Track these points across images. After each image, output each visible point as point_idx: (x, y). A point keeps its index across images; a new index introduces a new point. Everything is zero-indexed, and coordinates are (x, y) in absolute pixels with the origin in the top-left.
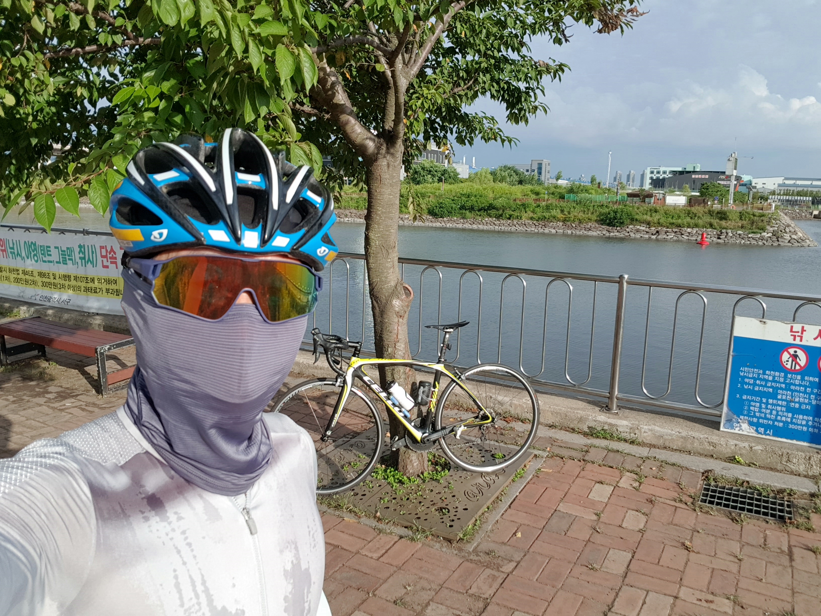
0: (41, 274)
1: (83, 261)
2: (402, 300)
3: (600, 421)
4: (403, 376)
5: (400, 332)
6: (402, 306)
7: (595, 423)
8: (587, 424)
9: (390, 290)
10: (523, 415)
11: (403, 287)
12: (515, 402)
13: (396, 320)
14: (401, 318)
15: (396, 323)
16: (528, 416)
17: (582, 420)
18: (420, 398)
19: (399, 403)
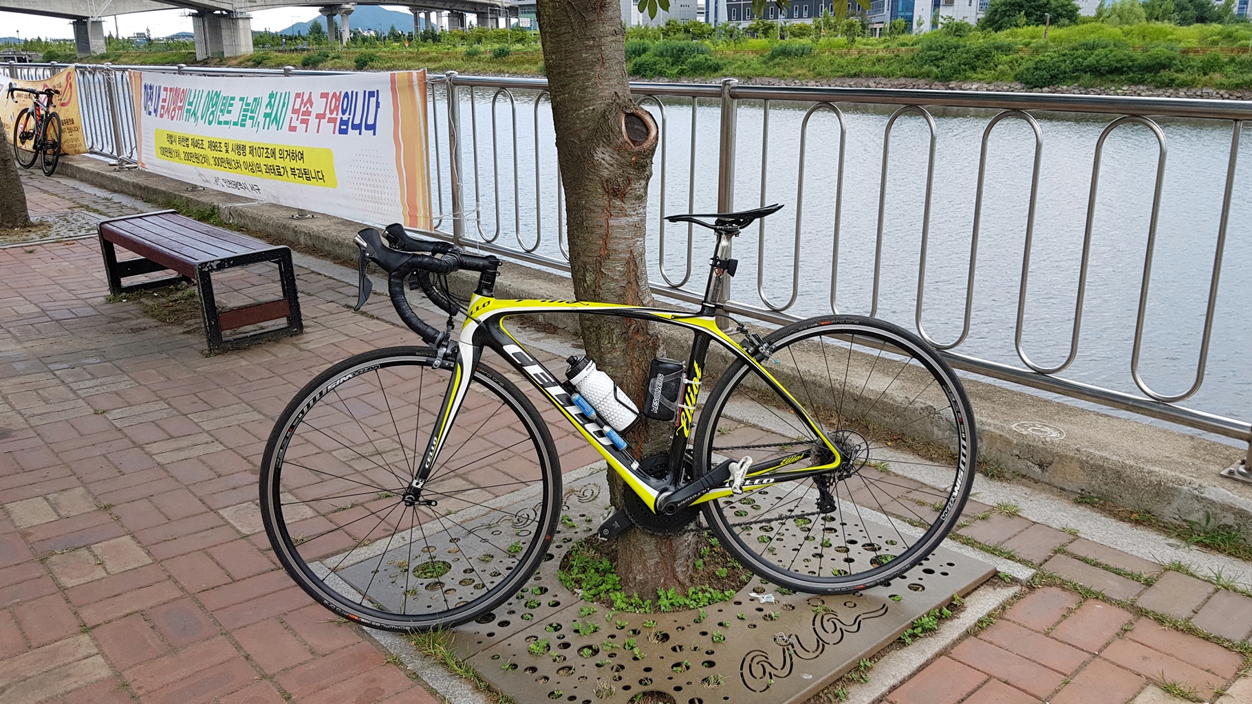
0: (213, 146)
1: (268, 119)
2: (619, 149)
3: (1212, 503)
4: (620, 345)
5: (614, 233)
6: (621, 166)
7: (1197, 506)
8: (1175, 505)
9: (591, 125)
10: (1010, 464)
11: (628, 115)
12: (991, 429)
13: (603, 201)
14: (616, 196)
15: (603, 208)
16: (1021, 465)
17: (1163, 491)
18: (656, 404)
19: (598, 414)
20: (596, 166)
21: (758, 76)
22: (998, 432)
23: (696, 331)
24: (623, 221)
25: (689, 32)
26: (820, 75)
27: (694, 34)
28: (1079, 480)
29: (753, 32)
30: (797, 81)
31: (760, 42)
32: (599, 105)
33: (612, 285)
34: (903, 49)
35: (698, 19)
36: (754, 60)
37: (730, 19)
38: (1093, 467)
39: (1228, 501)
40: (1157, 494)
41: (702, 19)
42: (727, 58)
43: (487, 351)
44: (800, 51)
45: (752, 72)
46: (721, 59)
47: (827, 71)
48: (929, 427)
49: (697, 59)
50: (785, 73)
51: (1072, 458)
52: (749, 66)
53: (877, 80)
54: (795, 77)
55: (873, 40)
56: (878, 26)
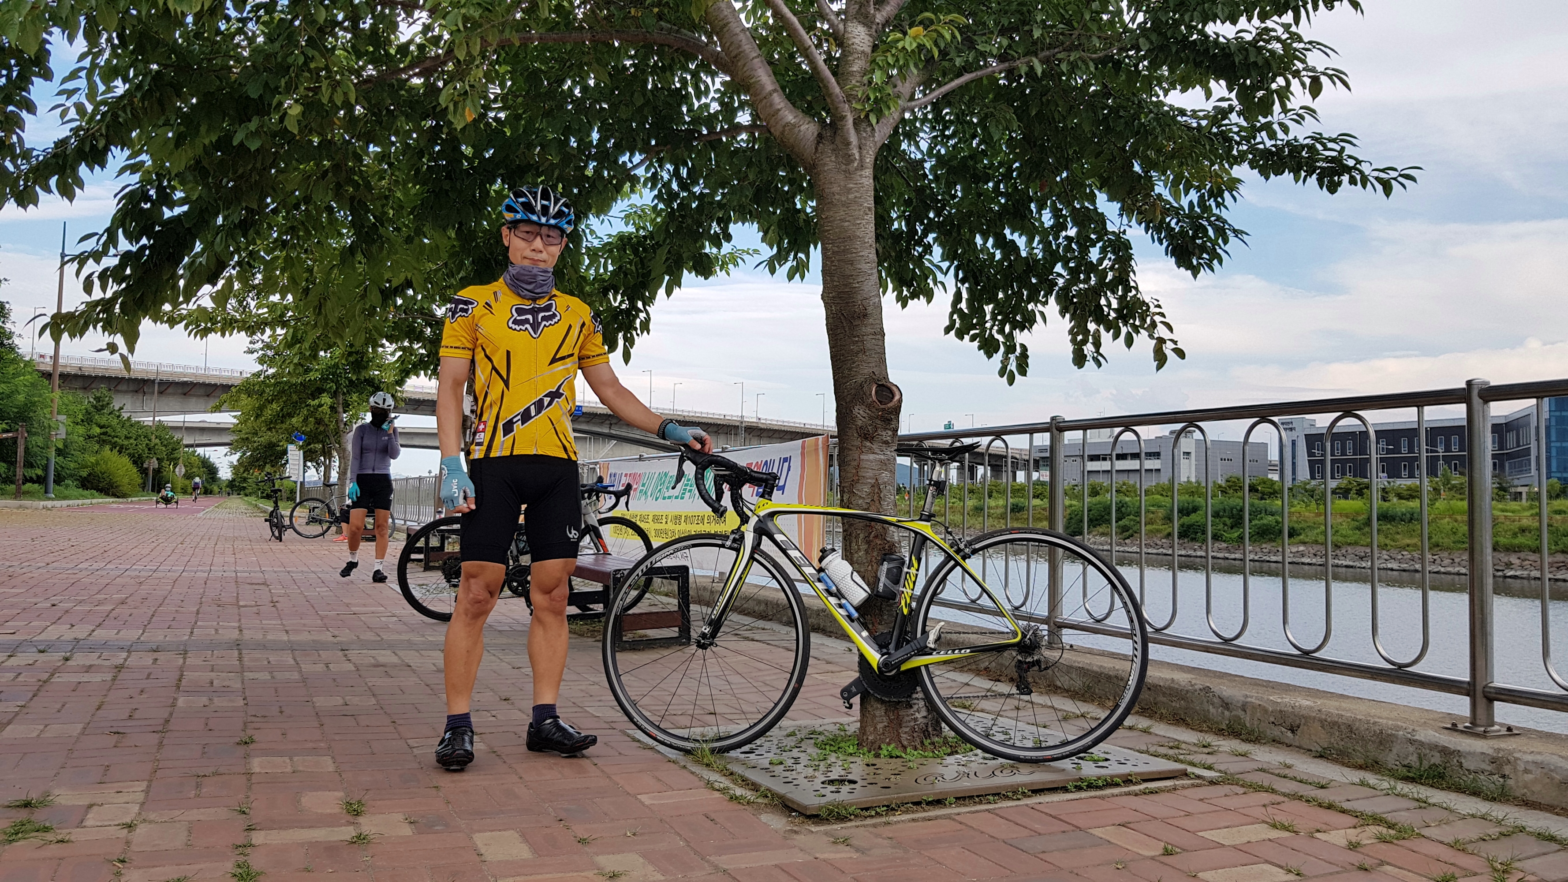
2: (869, 406)
3: (1422, 744)
4: (864, 547)
5: (863, 464)
6: (871, 418)
7: (1411, 749)
8: (1395, 751)
9: (853, 391)
10: (1268, 732)
11: (879, 386)
12: (1253, 700)
13: (857, 443)
14: (866, 439)
15: (857, 447)
16: (1276, 732)
17: (1384, 739)
18: (881, 585)
19: (838, 590)
20: (854, 419)
21: (1350, 544)
22: (1258, 702)
23: (916, 533)
24: (872, 457)
25: (1257, 491)
26: (1438, 546)
27: (1263, 493)
28: (1322, 739)
29: (1343, 493)
30: (1405, 553)
31: (1354, 504)
32: (860, 379)
33: (860, 502)
34: (1558, 517)
35: (1270, 476)
36: (1345, 527)
37: (1313, 477)
38: (1331, 725)
39: (1433, 740)
40: (1381, 743)
41: (1275, 477)
42: (1306, 521)
43: (765, 542)
44: (1408, 516)
45: (1340, 539)
46: (1298, 522)
47: (1447, 541)
48: (1206, 706)
49: (1265, 522)
50: (1388, 542)
51: (1314, 718)
52: (1337, 531)
53: (1522, 555)
54: (1403, 548)
55: (1514, 505)
56: (1524, 490)
